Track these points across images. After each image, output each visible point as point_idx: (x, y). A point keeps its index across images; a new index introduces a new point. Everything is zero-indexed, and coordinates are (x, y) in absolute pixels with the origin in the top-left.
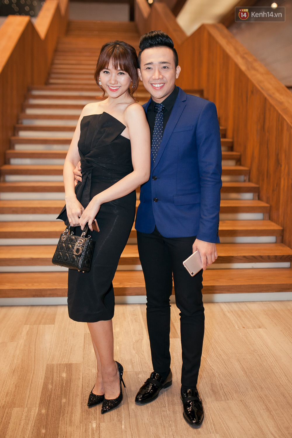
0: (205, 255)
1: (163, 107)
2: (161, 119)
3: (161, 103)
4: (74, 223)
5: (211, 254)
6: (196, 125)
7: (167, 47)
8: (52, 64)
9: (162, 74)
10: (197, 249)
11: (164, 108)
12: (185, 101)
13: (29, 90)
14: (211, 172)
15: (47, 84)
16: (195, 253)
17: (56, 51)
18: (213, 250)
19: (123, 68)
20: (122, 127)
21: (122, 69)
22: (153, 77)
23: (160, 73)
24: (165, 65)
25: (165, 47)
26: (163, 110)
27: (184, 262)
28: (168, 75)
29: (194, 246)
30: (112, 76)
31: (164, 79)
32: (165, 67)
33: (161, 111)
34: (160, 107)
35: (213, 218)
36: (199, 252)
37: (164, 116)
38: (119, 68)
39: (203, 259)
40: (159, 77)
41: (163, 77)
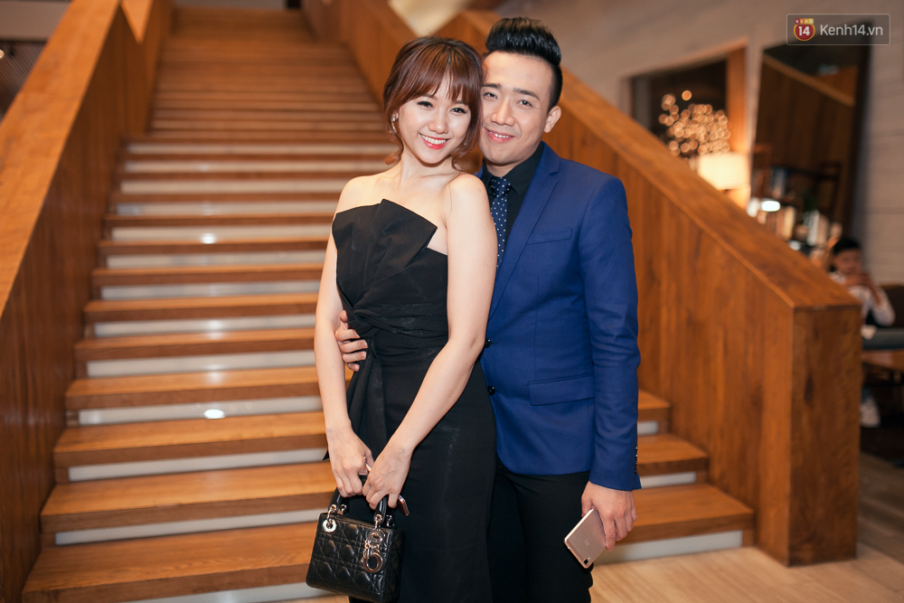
0: (613, 519)
1: (507, 187)
2: (503, 212)
3: (504, 177)
4: (349, 490)
5: (625, 515)
6: (579, 229)
7: (542, 60)
8: (155, 90)
9: (514, 116)
10: (592, 504)
11: (510, 187)
12: (556, 173)
13: (124, 142)
14: (616, 333)
15: (149, 132)
16: (587, 514)
17: (160, 65)
18: (629, 506)
19: (467, 100)
20: (430, 229)
21: (464, 101)
22: (494, 117)
23: (510, 112)
24: (526, 98)
25: (538, 58)
26: (506, 192)
27: (566, 539)
28: (526, 120)
29: (586, 497)
30: (437, 113)
31: (516, 126)
32: (525, 103)
33: (504, 195)
34: (501, 185)
35: (625, 436)
36: (597, 512)
37: (509, 206)
38: (460, 98)
39: (608, 527)
40: (505, 119)
41: (515, 121)
